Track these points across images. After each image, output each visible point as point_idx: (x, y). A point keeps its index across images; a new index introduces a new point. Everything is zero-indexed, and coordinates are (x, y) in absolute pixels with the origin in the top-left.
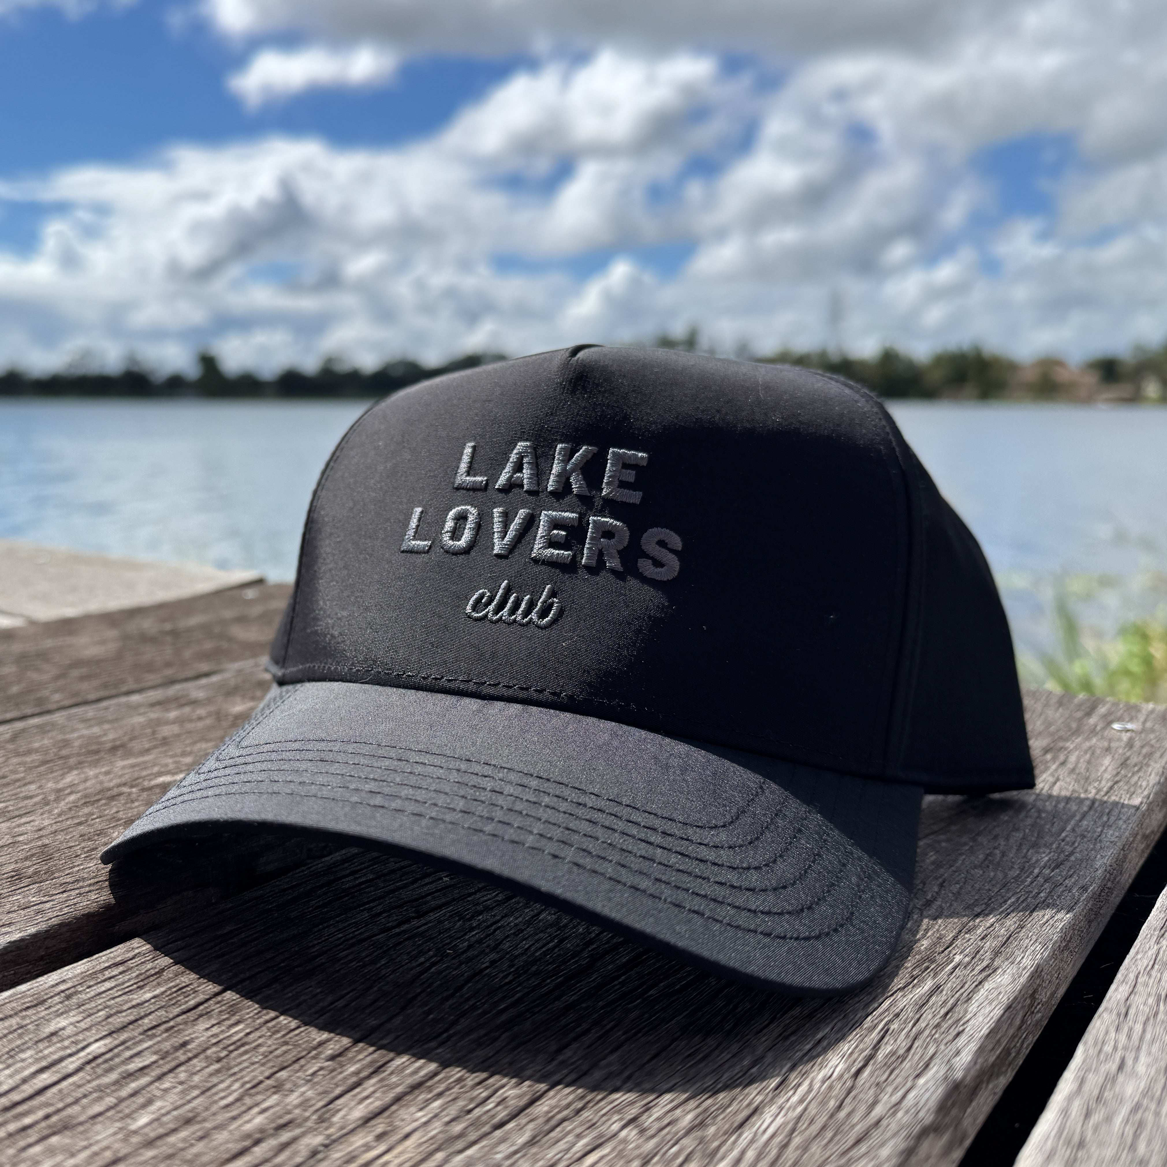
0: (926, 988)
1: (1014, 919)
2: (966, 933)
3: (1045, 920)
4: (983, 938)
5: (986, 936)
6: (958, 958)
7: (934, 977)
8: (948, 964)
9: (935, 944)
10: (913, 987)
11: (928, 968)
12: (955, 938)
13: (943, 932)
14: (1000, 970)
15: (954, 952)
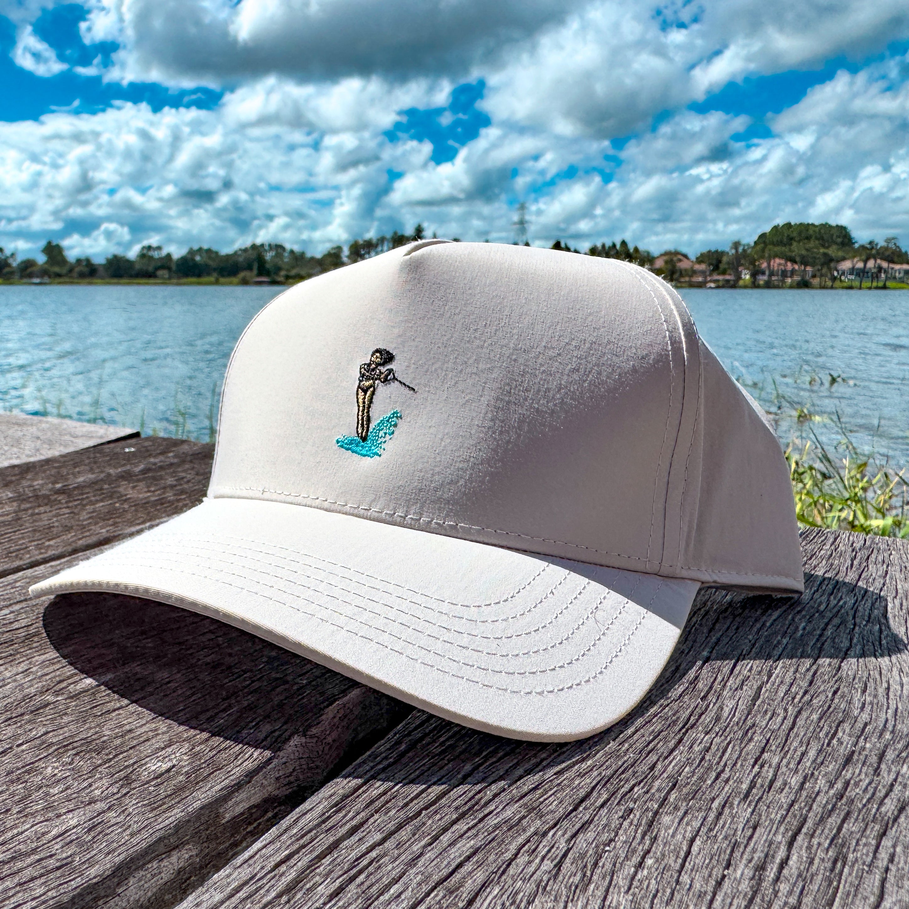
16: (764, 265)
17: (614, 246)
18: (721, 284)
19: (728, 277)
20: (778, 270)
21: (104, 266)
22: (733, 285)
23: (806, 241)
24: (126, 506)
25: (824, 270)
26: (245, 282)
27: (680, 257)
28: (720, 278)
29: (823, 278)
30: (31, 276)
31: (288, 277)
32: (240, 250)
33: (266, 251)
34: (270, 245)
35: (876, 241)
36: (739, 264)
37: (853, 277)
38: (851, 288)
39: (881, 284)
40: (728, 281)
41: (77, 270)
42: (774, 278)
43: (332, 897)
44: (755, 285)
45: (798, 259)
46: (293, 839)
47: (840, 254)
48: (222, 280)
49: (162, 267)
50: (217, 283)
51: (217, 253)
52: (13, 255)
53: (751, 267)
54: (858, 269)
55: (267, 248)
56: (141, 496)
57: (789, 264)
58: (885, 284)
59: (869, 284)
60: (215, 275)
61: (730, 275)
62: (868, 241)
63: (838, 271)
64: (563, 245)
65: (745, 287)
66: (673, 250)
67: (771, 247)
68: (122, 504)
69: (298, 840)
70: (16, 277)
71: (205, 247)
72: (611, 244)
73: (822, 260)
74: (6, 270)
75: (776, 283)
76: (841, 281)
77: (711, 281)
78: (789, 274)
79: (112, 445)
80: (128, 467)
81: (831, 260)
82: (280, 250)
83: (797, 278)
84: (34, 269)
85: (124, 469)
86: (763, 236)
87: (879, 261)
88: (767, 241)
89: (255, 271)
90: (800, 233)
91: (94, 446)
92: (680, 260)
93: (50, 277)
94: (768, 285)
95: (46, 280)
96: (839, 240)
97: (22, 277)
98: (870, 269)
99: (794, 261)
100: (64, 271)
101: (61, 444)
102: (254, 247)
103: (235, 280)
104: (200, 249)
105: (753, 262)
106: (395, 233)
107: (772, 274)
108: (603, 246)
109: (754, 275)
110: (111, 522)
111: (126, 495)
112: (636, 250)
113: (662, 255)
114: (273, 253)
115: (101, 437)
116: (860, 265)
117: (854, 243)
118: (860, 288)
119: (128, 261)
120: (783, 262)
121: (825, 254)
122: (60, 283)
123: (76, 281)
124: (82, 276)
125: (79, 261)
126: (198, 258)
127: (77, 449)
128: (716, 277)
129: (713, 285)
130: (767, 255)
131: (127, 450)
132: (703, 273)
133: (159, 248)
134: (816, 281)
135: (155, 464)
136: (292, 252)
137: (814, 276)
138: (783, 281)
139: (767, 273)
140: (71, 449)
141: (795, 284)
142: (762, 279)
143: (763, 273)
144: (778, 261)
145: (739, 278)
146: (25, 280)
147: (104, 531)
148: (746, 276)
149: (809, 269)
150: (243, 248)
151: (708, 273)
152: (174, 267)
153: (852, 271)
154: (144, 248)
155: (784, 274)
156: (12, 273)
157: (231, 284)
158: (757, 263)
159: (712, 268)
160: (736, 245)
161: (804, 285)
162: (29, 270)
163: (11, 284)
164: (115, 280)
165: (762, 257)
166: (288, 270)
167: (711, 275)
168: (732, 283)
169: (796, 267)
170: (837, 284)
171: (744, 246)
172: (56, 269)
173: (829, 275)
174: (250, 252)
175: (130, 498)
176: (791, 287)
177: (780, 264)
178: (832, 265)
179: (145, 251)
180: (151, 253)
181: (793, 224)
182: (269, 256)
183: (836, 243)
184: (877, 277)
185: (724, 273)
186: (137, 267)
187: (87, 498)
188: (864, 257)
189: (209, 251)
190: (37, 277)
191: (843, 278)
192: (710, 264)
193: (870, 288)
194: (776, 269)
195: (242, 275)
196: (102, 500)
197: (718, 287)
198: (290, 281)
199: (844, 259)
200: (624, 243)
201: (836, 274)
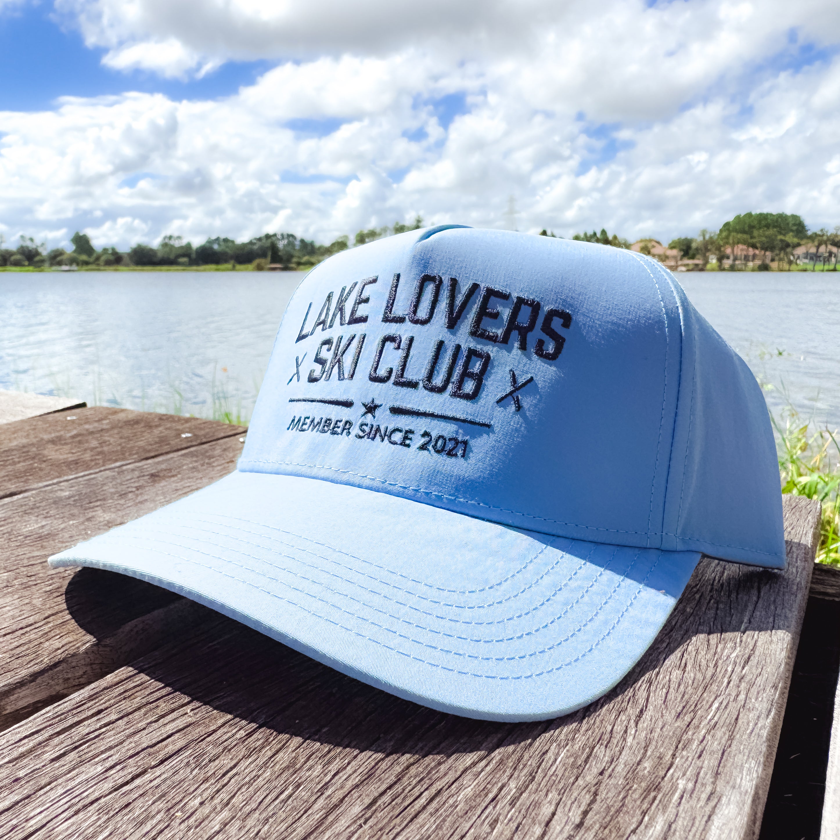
0: (659, 828)
1: (723, 730)
2: (683, 749)
3: (751, 728)
4: (700, 756)
5: (702, 752)
6: (681, 784)
7: (664, 812)
8: (673, 794)
9: (655, 767)
10: (646, 827)
11: (655, 798)
12: (674, 756)
13: (662, 750)
14: (725, 797)
15: (676, 775)
16: (728, 251)
17: (595, 234)
18: (691, 267)
19: (696, 261)
20: (741, 255)
21: (129, 254)
22: (701, 269)
23: (765, 229)
24: (43, 465)
25: (782, 255)
26: (260, 268)
27: (654, 243)
28: (690, 262)
29: (781, 263)
30: (60, 264)
31: (299, 264)
32: (256, 239)
33: (278, 239)
34: (282, 235)
35: (826, 229)
36: (707, 250)
37: (807, 261)
38: (805, 270)
39: (832, 267)
40: (697, 265)
41: (103, 258)
42: (737, 262)
43: (53, 760)
44: (721, 269)
45: (758, 245)
46: (46, 720)
47: (796, 240)
48: (238, 267)
49: (184, 255)
50: (233, 269)
51: (233, 242)
52: (43, 245)
53: (717, 252)
54: (811, 253)
55: (279, 237)
56: (61, 457)
57: (751, 249)
58: (835, 267)
59: (821, 267)
60: (232, 262)
61: (699, 259)
62: (820, 228)
63: (793, 255)
64: (549, 232)
65: (713, 270)
66: (648, 238)
67: (733, 234)
68: (40, 464)
69: (48, 721)
70: (47, 264)
71: (223, 236)
72: (592, 233)
73: (780, 246)
74: (37, 258)
75: (739, 267)
76: (796, 264)
77: (682, 265)
78: (751, 258)
79: (57, 414)
80: (62, 433)
81: (788, 245)
82: (291, 239)
83: (758, 262)
84: (64, 257)
85: (57, 434)
86: (727, 224)
87: (830, 247)
88: (731, 229)
89: (269, 259)
90: (760, 222)
91: (40, 416)
92: (654, 247)
93: (78, 264)
94: (733, 268)
95: (74, 267)
96: (795, 228)
97: (52, 265)
98: (822, 253)
99: (754, 246)
100: (92, 260)
101: (11, 414)
102: (268, 236)
103: (250, 266)
104: (218, 239)
105: (719, 248)
106: (397, 224)
107: (735, 259)
108: (586, 234)
109: (720, 259)
110: (23, 480)
111: (47, 456)
112: (615, 237)
113: (637, 242)
114: (285, 242)
115: (50, 407)
116: (813, 250)
117: (807, 231)
118: (814, 271)
119: (151, 250)
120: (745, 247)
121: (782, 241)
122: (87, 270)
123: (102, 268)
124: (108, 263)
125: (105, 250)
126: (216, 247)
127: (24, 418)
128: (686, 261)
129: (684, 269)
130: (731, 241)
131: (69, 418)
132: (675, 257)
133: (179, 238)
134: (774, 265)
135: (87, 430)
136: (302, 241)
137: (773, 260)
138: (746, 265)
139: (732, 258)
140: (19, 418)
141: (756, 267)
142: (727, 263)
143: (728, 258)
144: (741, 246)
145: (706, 262)
146: (54, 268)
147: (13, 486)
148: (713, 261)
149: (768, 253)
150: (258, 237)
151: (679, 258)
152: (194, 256)
153: (807, 255)
154: (165, 238)
155: (746, 258)
156: (42, 261)
157: (246, 270)
158: (722, 249)
159: (682, 253)
160: (704, 233)
161: (764, 268)
162: (59, 259)
163: (42, 271)
164: (140, 268)
165: (727, 243)
166: (299, 257)
167: (681, 259)
168: (700, 266)
169: (757, 252)
170: (793, 267)
171: (711, 233)
172: (84, 257)
173: (786, 260)
174: (264, 241)
175: (51, 459)
176: (753, 270)
177: (742, 250)
178: (789, 250)
179: (167, 241)
180: (172, 242)
181: (753, 213)
182: (281, 244)
183: (792, 231)
184: (828, 260)
185: (693, 257)
186: (160, 255)
187: (12, 459)
188: (816, 243)
189: (226, 240)
190: (66, 265)
191: (798, 262)
192: (681, 250)
193: (823, 271)
194: (739, 253)
195: (257, 261)
196: (24, 461)
197: (688, 270)
198: (302, 267)
199: (799, 245)
200: (604, 232)
201: (792, 258)
